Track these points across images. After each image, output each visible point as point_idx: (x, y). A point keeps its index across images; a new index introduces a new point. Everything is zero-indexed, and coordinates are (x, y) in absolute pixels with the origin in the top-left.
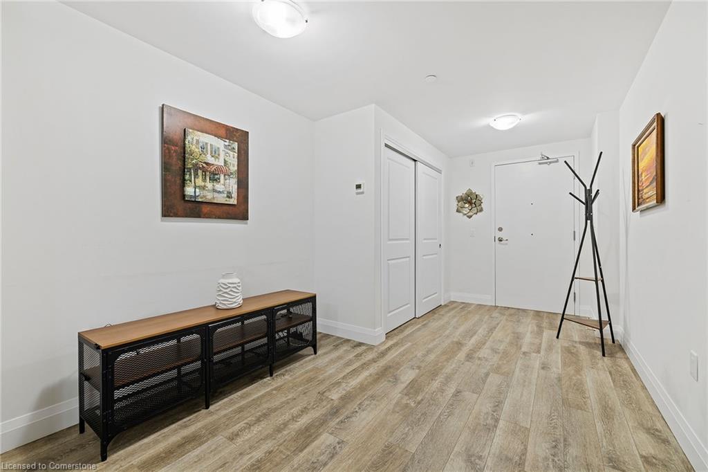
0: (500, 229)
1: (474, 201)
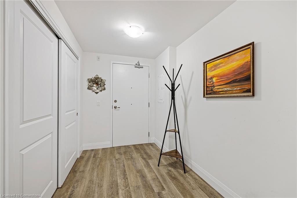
0: (115, 101)
1: (100, 83)
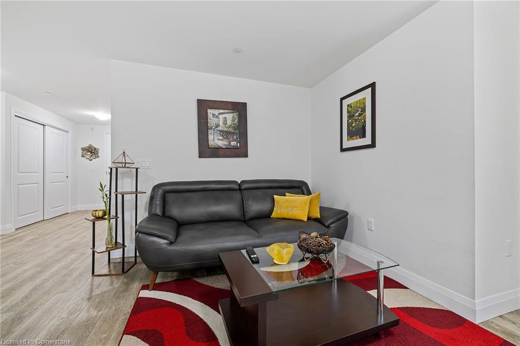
1: (93, 151)
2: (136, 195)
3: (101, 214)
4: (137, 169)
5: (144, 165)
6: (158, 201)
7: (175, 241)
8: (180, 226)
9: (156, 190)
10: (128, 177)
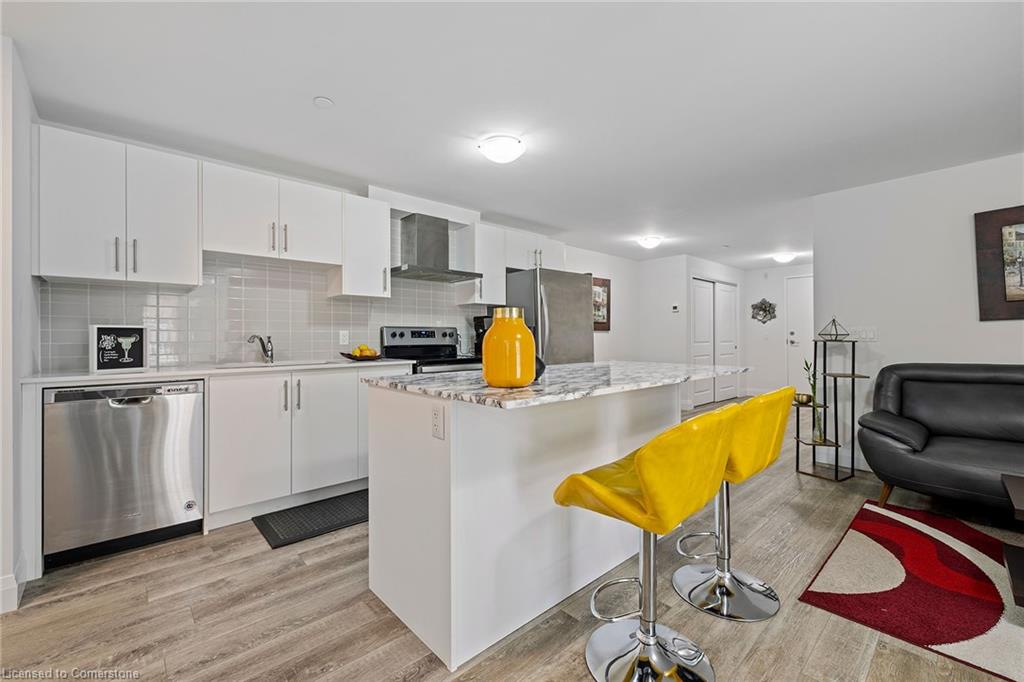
0: (792, 333)
1: (768, 309)
2: (853, 381)
3: (805, 398)
4: (854, 343)
5: (864, 336)
6: (890, 392)
7: (923, 449)
8: (932, 434)
9: (887, 375)
10: (840, 354)
